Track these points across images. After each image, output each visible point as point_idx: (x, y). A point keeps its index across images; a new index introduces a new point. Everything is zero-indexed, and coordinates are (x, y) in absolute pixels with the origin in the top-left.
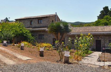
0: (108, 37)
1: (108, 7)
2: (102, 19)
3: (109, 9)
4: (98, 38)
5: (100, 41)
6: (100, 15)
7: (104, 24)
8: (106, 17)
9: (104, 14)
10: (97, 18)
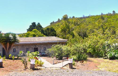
0: (42, 45)
1: (35, 23)
2: (31, 31)
3: (36, 25)
4: (36, 46)
5: (37, 48)
6: (29, 28)
7: (33, 35)
8: (34, 30)
9: (32, 28)
10: (27, 30)
